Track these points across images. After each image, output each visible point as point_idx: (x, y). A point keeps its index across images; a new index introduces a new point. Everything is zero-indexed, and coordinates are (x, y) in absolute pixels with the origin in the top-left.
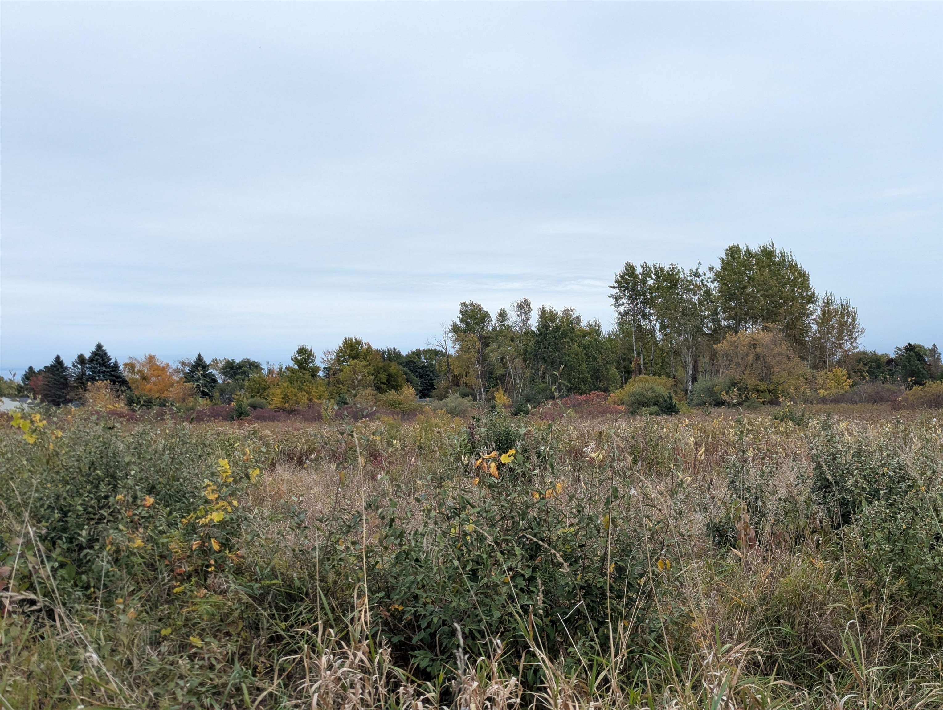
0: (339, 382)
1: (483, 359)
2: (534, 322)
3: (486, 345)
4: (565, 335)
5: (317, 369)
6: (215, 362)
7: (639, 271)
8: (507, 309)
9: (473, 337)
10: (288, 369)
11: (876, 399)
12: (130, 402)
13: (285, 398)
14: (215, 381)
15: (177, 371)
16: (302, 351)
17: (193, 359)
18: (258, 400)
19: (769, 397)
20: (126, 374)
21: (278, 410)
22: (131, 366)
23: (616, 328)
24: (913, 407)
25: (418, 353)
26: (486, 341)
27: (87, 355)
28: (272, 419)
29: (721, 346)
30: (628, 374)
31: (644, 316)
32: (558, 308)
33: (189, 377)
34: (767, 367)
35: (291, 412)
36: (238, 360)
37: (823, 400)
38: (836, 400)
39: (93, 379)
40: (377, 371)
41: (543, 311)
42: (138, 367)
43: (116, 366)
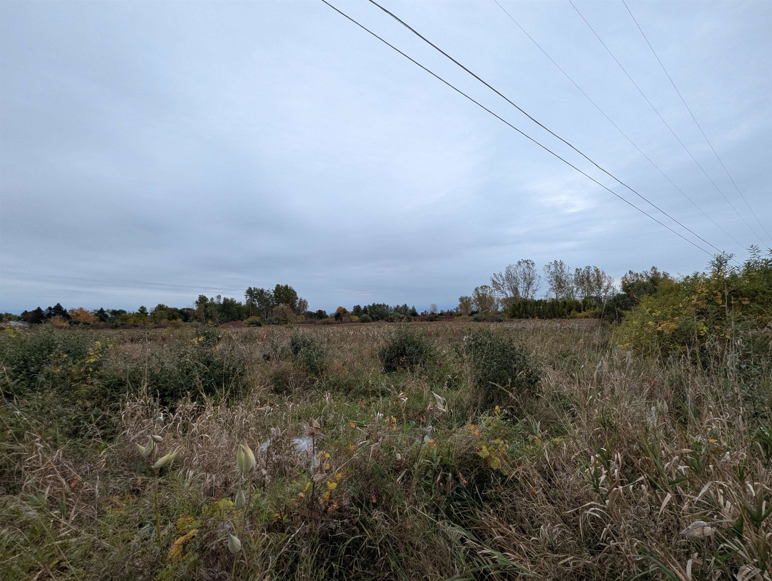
0: (155, 317)
1: (205, 311)
2: (222, 301)
3: (206, 307)
4: (231, 305)
5: (148, 313)
6: (108, 311)
7: (253, 289)
8: (214, 297)
9: (203, 305)
10: (137, 313)
11: (311, 323)
12: (70, 323)
13: (135, 322)
14: (107, 316)
15: (92, 313)
16: (142, 307)
17: (99, 309)
18: (124, 322)
19: (285, 322)
20: (70, 314)
21: (131, 325)
22: (72, 311)
23: (245, 304)
24: (319, 324)
25: (184, 309)
26: (206, 306)
27: (53, 307)
28: (128, 328)
29: (275, 309)
30: (249, 316)
31: (254, 301)
32: (229, 297)
33: (96, 315)
34: (286, 315)
35: (136, 326)
36: (117, 310)
37: (299, 323)
38: (302, 323)
39: (54, 315)
40: (169, 314)
41: (225, 299)
42: (75, 311)
43: (65, 311)
